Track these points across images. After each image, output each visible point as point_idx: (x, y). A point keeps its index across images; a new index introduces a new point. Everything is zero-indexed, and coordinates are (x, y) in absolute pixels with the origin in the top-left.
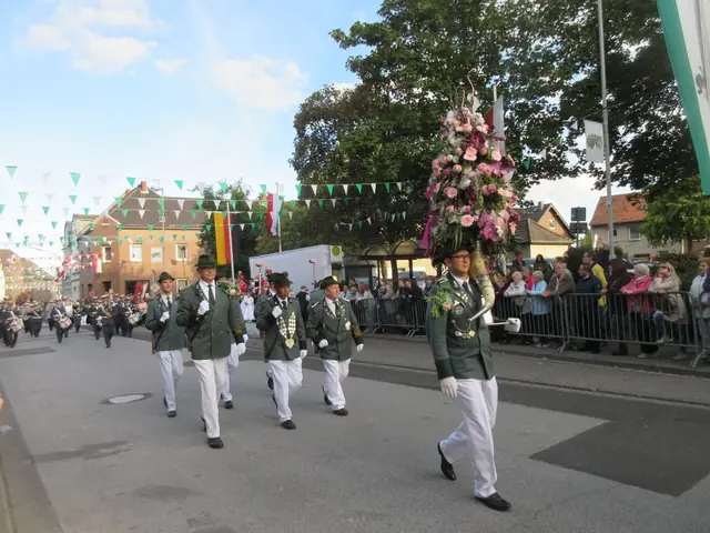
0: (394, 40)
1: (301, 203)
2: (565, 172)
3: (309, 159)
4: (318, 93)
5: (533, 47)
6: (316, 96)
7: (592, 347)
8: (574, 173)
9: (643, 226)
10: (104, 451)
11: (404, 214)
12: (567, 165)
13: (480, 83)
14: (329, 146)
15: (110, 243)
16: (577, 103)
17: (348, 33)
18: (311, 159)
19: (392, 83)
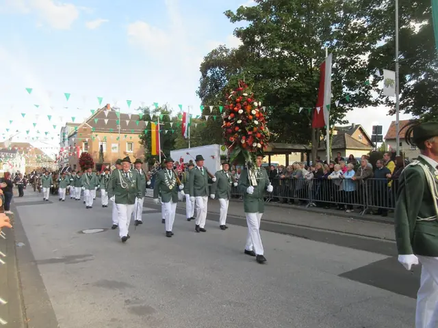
0: (264, 17)
1: (203, 118)
2: (370, 103)
3: (209, 90)
4: (216, 50)
5: (352, 23)
6: (215, 52)
8: (376, 104)
10: (78, 259)
12: (371, 99)
13: (318, 46)
14: (221, 84)
15: (87, 140)
16: (380, 60)
17: (235, 13)
19: (262, 45)
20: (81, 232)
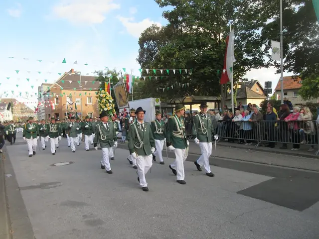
0: (184, 3)
1: (142, 79)
2: (263, 65)
3: (145, 58)
4: (150, 28)
5: (249, 6)
6: (149, 29)
7: (272, 145)
8: (267, 66)
9: (299, 91)
10: (50, 186)
11: (188, 84)
12: (263, 62)
13: (224, 23)
14: (154, 53)
15: (57, 96)
16: (269, 33)
18: (146, 59)
19: (183, 24)
20: (53, 165)
